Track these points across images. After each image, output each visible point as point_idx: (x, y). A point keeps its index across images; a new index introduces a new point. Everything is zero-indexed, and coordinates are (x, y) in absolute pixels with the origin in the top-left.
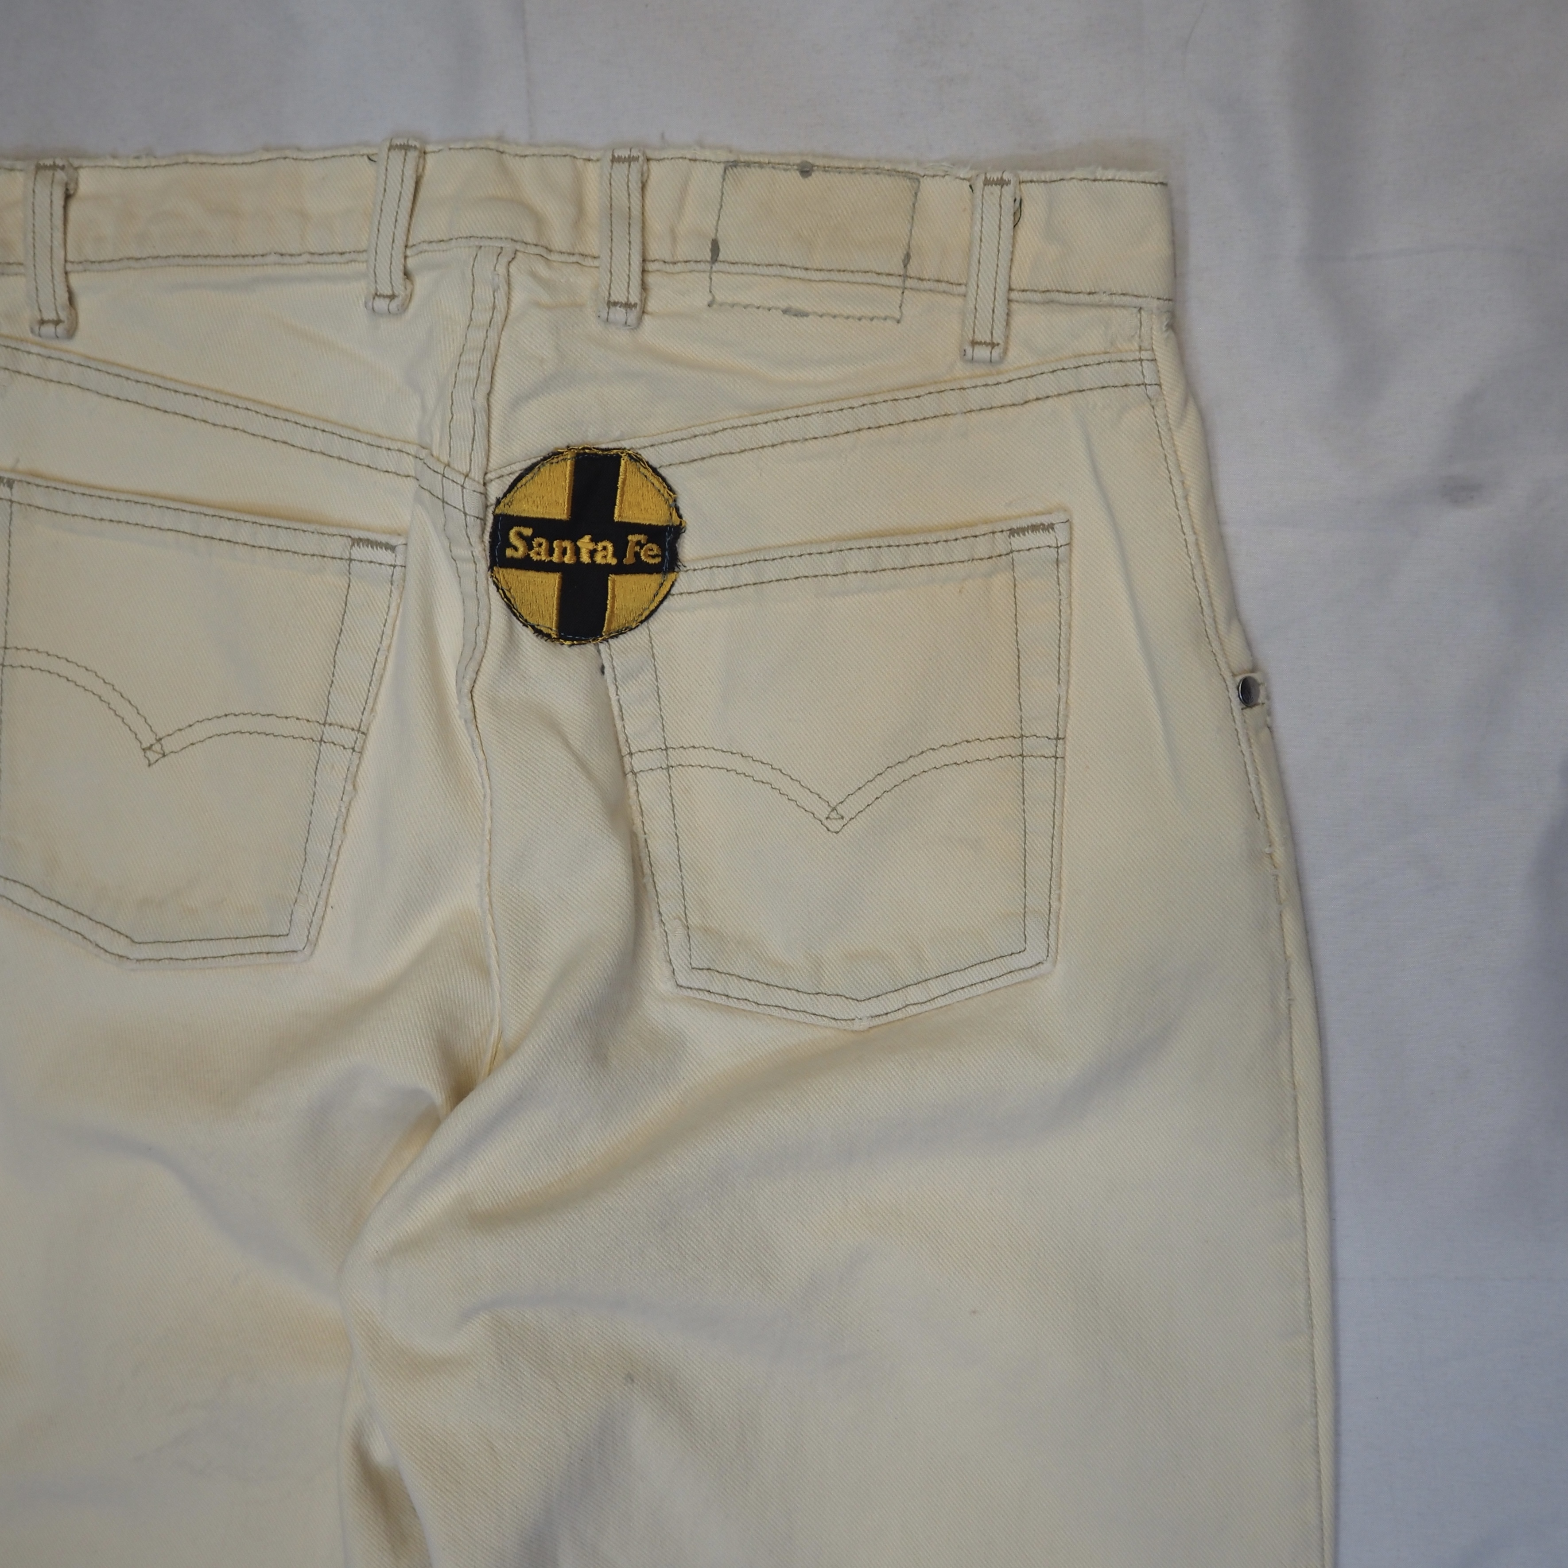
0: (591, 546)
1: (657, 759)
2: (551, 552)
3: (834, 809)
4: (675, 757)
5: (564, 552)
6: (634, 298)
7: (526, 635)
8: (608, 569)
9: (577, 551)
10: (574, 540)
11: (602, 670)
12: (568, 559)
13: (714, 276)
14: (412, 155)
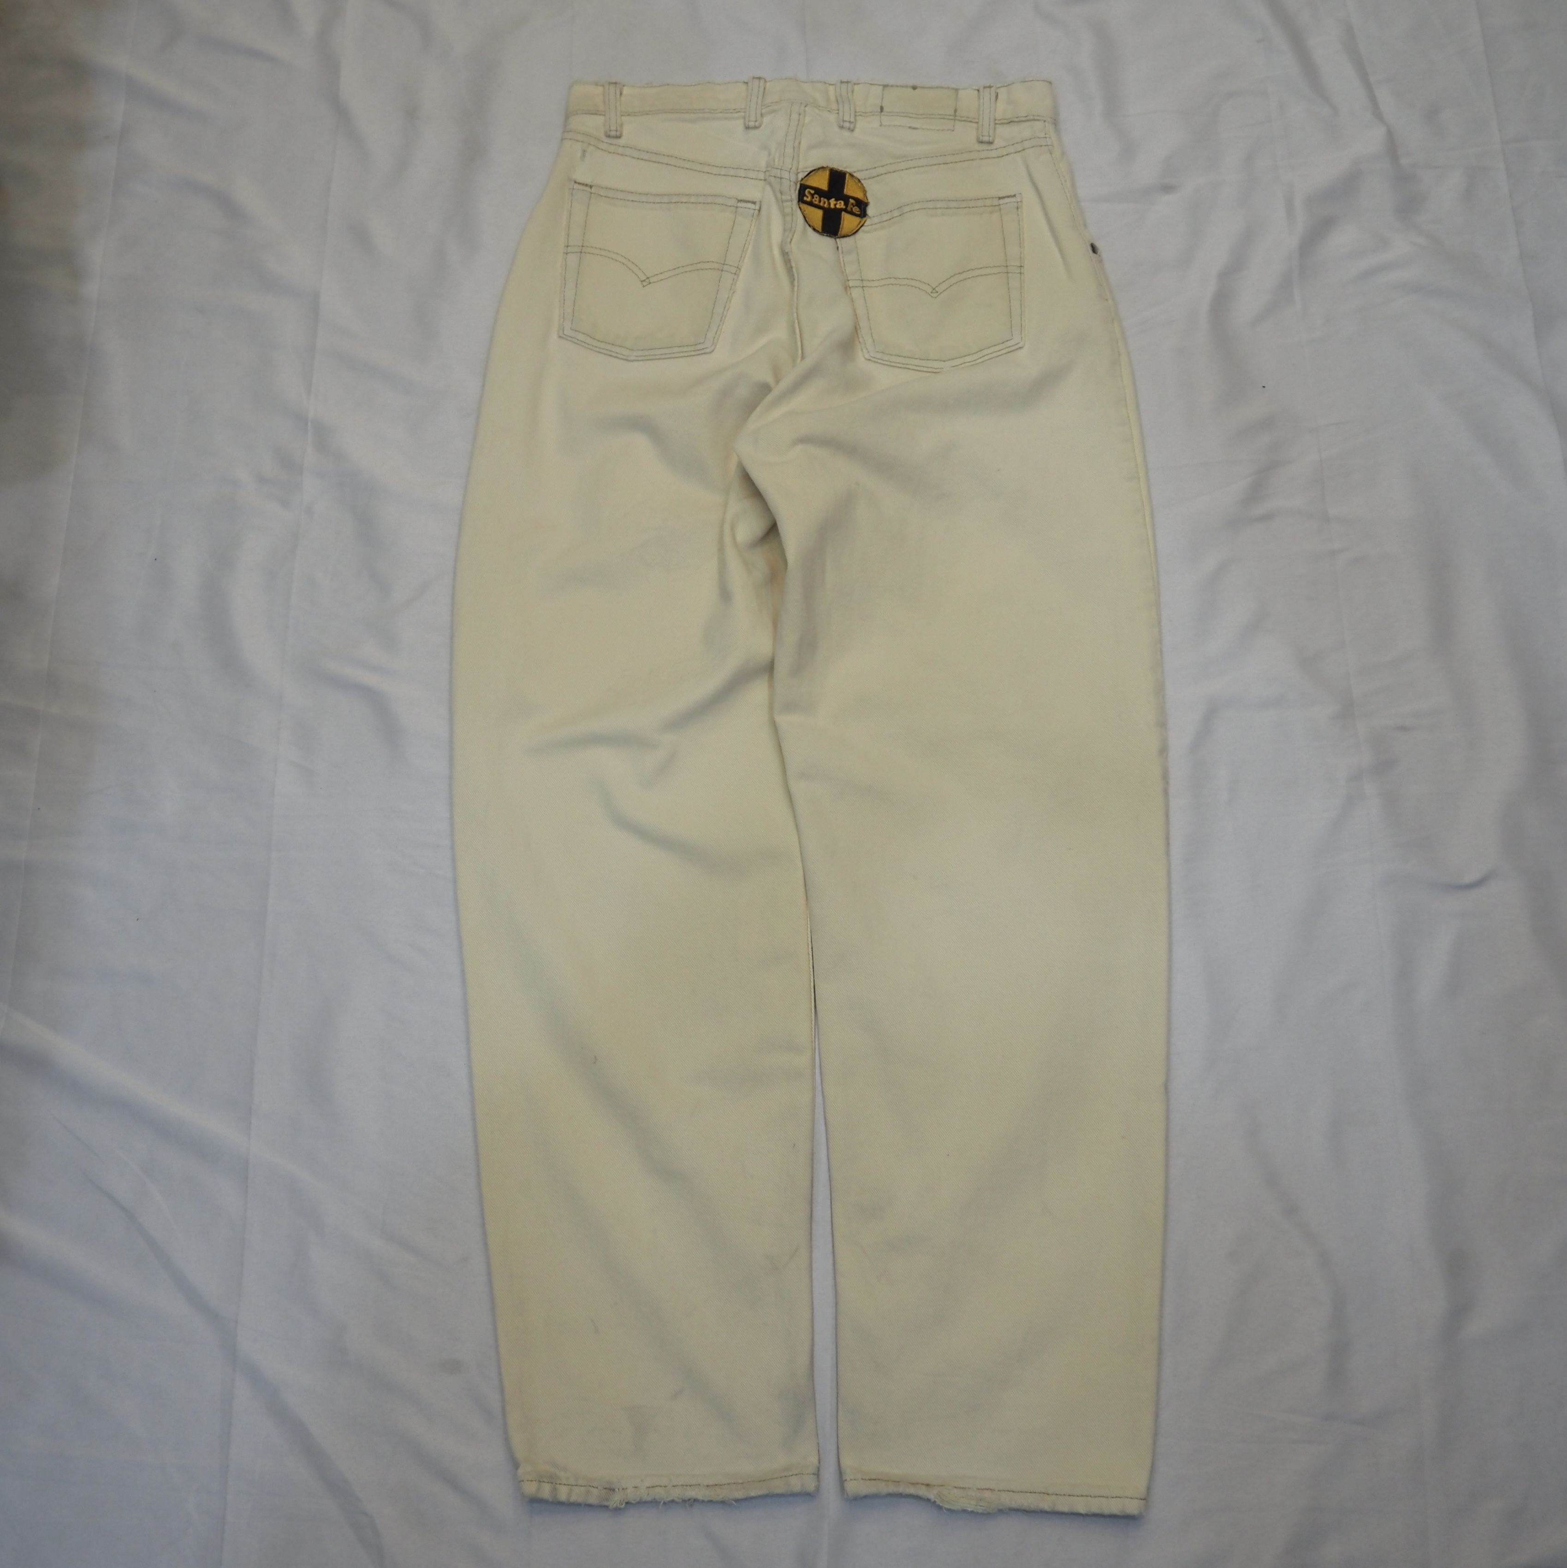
0: (835, 202)
1: (858, 283)
2: (820, 201)
3: (934, 289)
4: (865, 284)
5: (825, 203)
6: (852, 120)
7: (810, 230)
8: (841, 210)
9: (829, 204)
10: (829, 199)
11: (838, 248)
12: (826, 206)
13: (882, 117)
14: (762, 82)
